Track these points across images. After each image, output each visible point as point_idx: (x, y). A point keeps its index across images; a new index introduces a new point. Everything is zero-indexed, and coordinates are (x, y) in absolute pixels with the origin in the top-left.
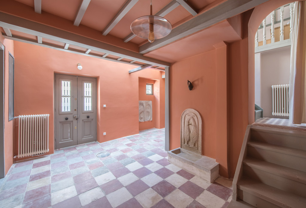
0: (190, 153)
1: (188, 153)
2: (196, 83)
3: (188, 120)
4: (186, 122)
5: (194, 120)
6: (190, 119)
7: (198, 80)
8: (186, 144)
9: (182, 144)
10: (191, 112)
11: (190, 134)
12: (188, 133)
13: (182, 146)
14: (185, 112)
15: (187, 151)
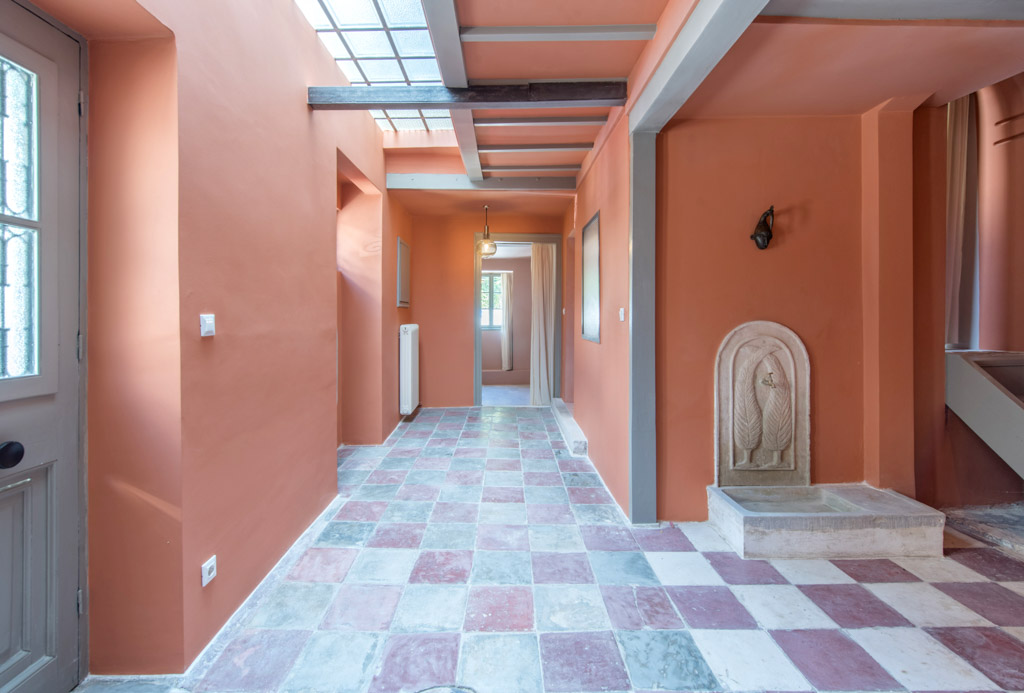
0: (769, 493)
1: (760, 496)
2: (781, 221)
3: (754, 366)
4: (739, 378)
5: (778, 363)
6: (761, 362)
7: (788, 211)
8: (744, 462)
9: (723, 471)
10: (761, 334)
11: (761, 421)
12: (754, 417)
13: (722, 478)
14: (737, 337)
15: (756, 491)
